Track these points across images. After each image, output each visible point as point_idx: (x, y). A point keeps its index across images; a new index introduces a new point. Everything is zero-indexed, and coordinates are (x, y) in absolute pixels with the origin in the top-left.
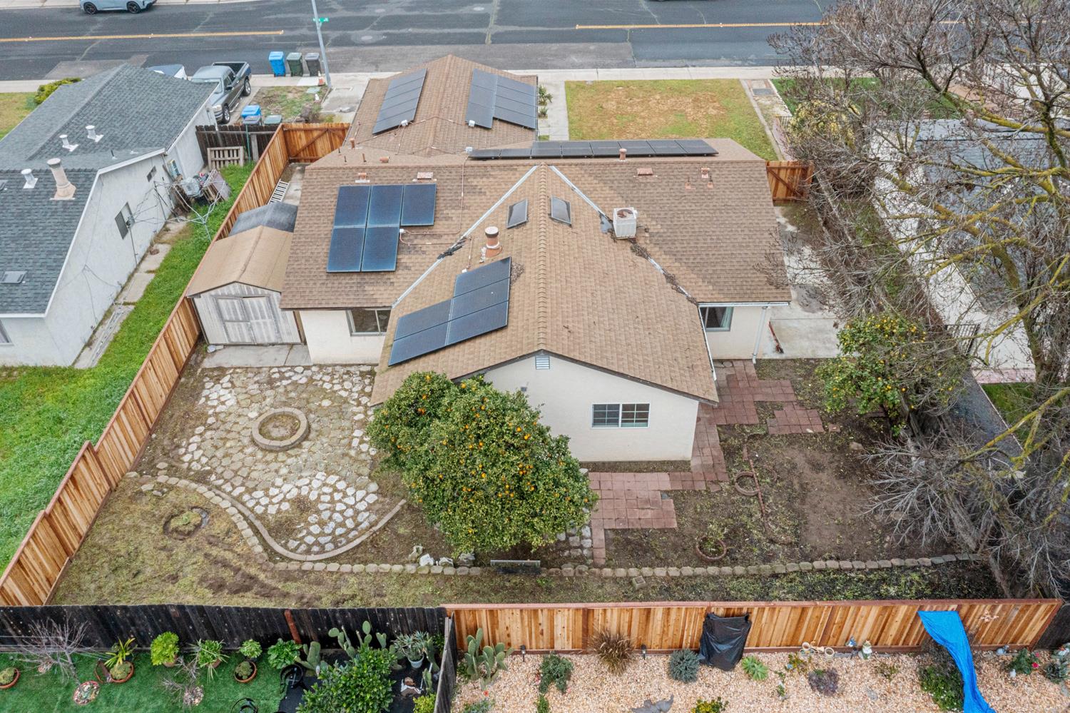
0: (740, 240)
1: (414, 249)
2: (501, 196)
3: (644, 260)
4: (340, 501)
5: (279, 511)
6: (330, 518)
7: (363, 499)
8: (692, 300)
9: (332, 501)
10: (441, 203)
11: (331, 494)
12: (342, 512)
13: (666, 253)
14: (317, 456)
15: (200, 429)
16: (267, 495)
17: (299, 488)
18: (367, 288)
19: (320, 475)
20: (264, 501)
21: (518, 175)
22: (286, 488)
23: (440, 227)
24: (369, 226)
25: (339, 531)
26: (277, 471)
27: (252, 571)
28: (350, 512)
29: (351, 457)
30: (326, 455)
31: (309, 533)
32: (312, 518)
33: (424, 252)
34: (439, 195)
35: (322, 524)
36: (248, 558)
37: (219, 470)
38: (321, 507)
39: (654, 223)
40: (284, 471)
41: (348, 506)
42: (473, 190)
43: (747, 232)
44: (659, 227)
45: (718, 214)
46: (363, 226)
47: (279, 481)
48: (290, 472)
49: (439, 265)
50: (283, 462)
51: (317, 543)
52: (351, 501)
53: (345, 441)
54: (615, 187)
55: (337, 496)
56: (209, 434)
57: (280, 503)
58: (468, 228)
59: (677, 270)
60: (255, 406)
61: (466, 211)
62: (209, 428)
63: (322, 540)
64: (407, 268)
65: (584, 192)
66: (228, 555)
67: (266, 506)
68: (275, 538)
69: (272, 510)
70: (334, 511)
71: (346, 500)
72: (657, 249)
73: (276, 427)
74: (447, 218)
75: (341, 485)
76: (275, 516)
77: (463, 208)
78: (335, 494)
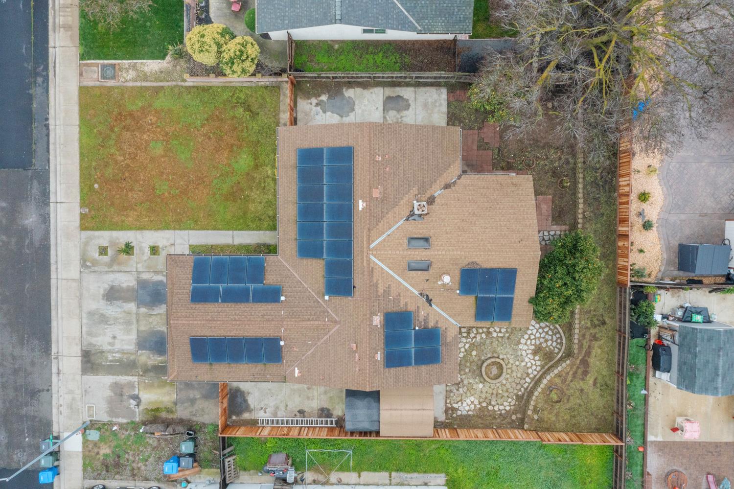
0: (424, 146)
1: (426, 320)
2: (392, 276)
3: (436, 199)
4: (535, 336)
5: (539, 360)
6: (544, 338)
7: (534, 326)
8: (459, 177)
9: (535, 339)
10: (396, 309)
11: (531, 340)
12: (540, 334)
13: (431, 187)
14: (509, 350)
15: (490, 408)
16: (531, 367)
17: (527, 354)
18: (448, 341)
19: (520, 347)
20: (534, 367)
21: (377, 267)
22: (527, 360)
23: (411, 308)
24: (413, 346)
25: (550, 333)
26: (517, 366)
27: (578, 362)
28: (540, 330)
29: (510, 335)
30: (508, 347)
31: (551, 345)
32: (544, 345)
33: (428, 315)
34: (390, 311)
35: (546, 341)
36: (572, 366)
37: (516, 391)
38: (538, 343)
39: (411, 191)
40: (517, 363)
41: (537, 331)
42: (387, 292)
43: (419, 142)
44: (414, 189)
45: (407, 155)
46: (413, 350)
47: (523, 364)
48: (518, 360)
49: (437, 306)
50: (512, 364)
51: (556, 341)
52: (535, 331)
53: (500, 340)
54: (386, 211)
55: (532, 337)
56: (493, 403)
57: (535, 361)
58: (413, 293)
59: (442, 182)
60: (475, 387)
61: (402, 295)
62: (490, 404)
63: (555, 338)
64: (437, 322)
65: (390, 229)
66: (571, 373)
67: (536, 366)
68: (554, 358)
69: (539, 363)
70: (540, 337)
71: (534, 334)
72: (428, 192)
73: (491, 373)
74: (406, 304)
75: (526, 337)
76: (541, 361)
77: (400, 296)
78: (531, 338)
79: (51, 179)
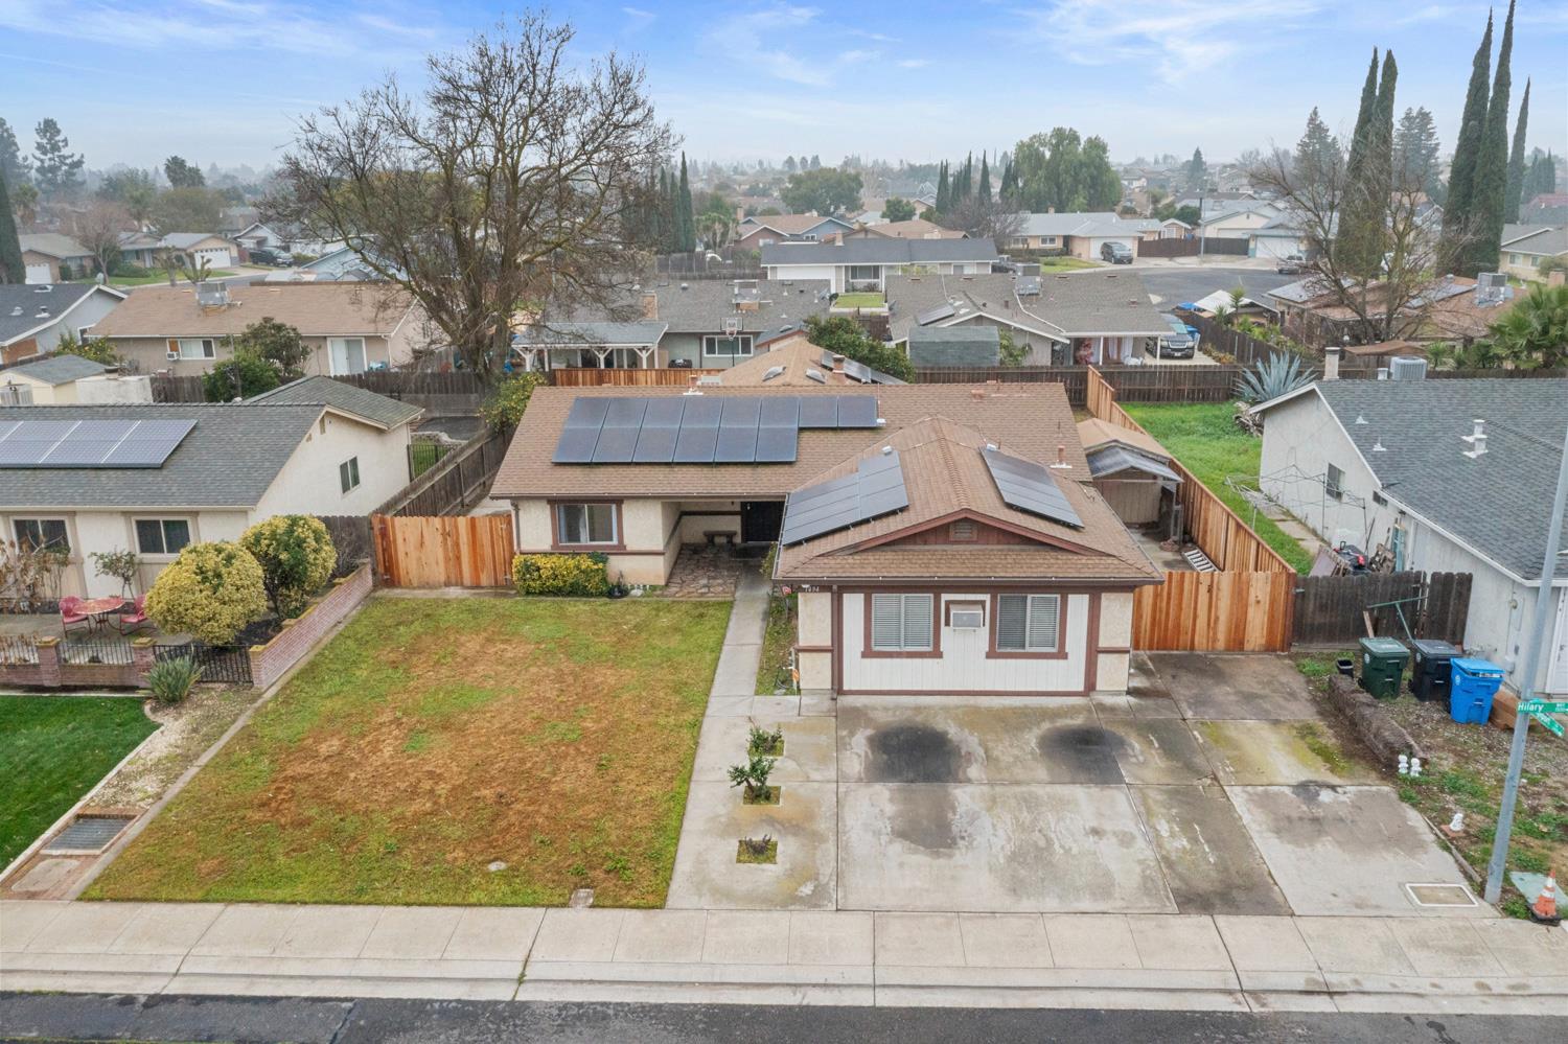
79: (405, 996)
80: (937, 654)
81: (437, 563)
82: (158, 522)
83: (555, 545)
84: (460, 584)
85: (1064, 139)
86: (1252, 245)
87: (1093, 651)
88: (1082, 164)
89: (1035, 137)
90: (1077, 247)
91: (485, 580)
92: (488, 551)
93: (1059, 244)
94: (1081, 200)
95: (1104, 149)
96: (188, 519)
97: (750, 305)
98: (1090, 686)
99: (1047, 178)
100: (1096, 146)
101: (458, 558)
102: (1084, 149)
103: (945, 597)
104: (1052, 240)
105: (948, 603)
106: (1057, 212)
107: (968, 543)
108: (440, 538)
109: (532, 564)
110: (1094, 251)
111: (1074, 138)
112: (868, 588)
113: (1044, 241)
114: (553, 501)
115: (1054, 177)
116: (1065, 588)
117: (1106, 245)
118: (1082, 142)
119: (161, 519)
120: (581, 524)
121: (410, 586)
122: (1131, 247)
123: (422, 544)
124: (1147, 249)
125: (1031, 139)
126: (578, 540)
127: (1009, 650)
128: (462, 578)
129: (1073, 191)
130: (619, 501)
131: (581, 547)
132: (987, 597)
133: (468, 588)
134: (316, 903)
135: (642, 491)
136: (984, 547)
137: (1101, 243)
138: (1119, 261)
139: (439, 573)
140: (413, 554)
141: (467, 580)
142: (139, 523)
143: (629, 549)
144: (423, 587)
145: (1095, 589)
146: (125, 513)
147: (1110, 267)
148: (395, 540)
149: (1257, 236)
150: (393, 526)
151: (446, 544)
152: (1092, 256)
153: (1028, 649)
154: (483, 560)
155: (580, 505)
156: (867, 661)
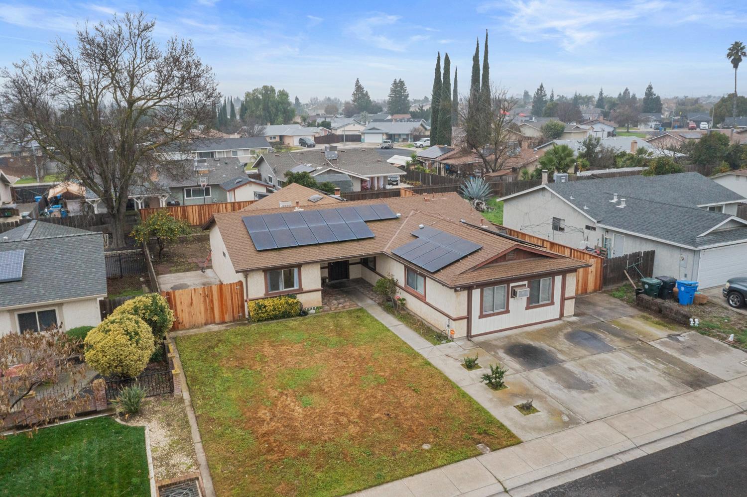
80: (507, 311)
81: (200, 313)
82: (35, 313)
83: (267, 294)
84: (213, 322)
85: (268, 91)
86: (362, 137)
87: (563, 299)
88: (279, 103)
89: (255, 90)
90: (287, 141)
91: (227, 318)
92: (229, 302)
93: (278, 139)
94: (280, 119)
95: (287, 95)
96: (56, 309)
97: (204, 171)
98: (562, 315)
99: (264, 110)
100: (284, 94)
101: (212, 308)
102: (278, 96)
103: (512, 285)
104: (275, 138)
105: (512, 287)
106: (271, 125)
107: (512, 260)
108: (202, 299)
109: (262, 305)
110: (295, 142)
111: (273, 90)
112: (482, 286)
113: (271, 138)
114: (265, 270)
115: (266, 109)
116: (552, 274)
117: (301, 139)
118: (276, 92)
119: (36, 311)
120: (280, 281)
121: (184, 329)
122: (311, 140)
123: (192, 303)
124: (319, 140)
125: (253, 91)
126: (278, 289)
127: (534, 305)
128: (214, 319)
129: (276, 115)
130: (299, 266)
131: (280, 292)
132: (526, 283)
133: (218, 324)
134: (365, 489)
135: (308, 260)
136: (519, 261)
137: (299, 138)
138: (310, 146)
139: (201, 318)
140: (186, 310)
141: (217, 319)
142: (19, 316)
143: (304, 290)
144: (192, 328)
145: (564, 273)
146: (10, 311)
147: (306, 149)
148: (175, 303)
149: (364, 133)
150: (174, 296)
151: (206, 301)
152: (295, 144)
153: (541, 303)
154: (226, 307)
155: (279, 271)
156: (481, 320)
